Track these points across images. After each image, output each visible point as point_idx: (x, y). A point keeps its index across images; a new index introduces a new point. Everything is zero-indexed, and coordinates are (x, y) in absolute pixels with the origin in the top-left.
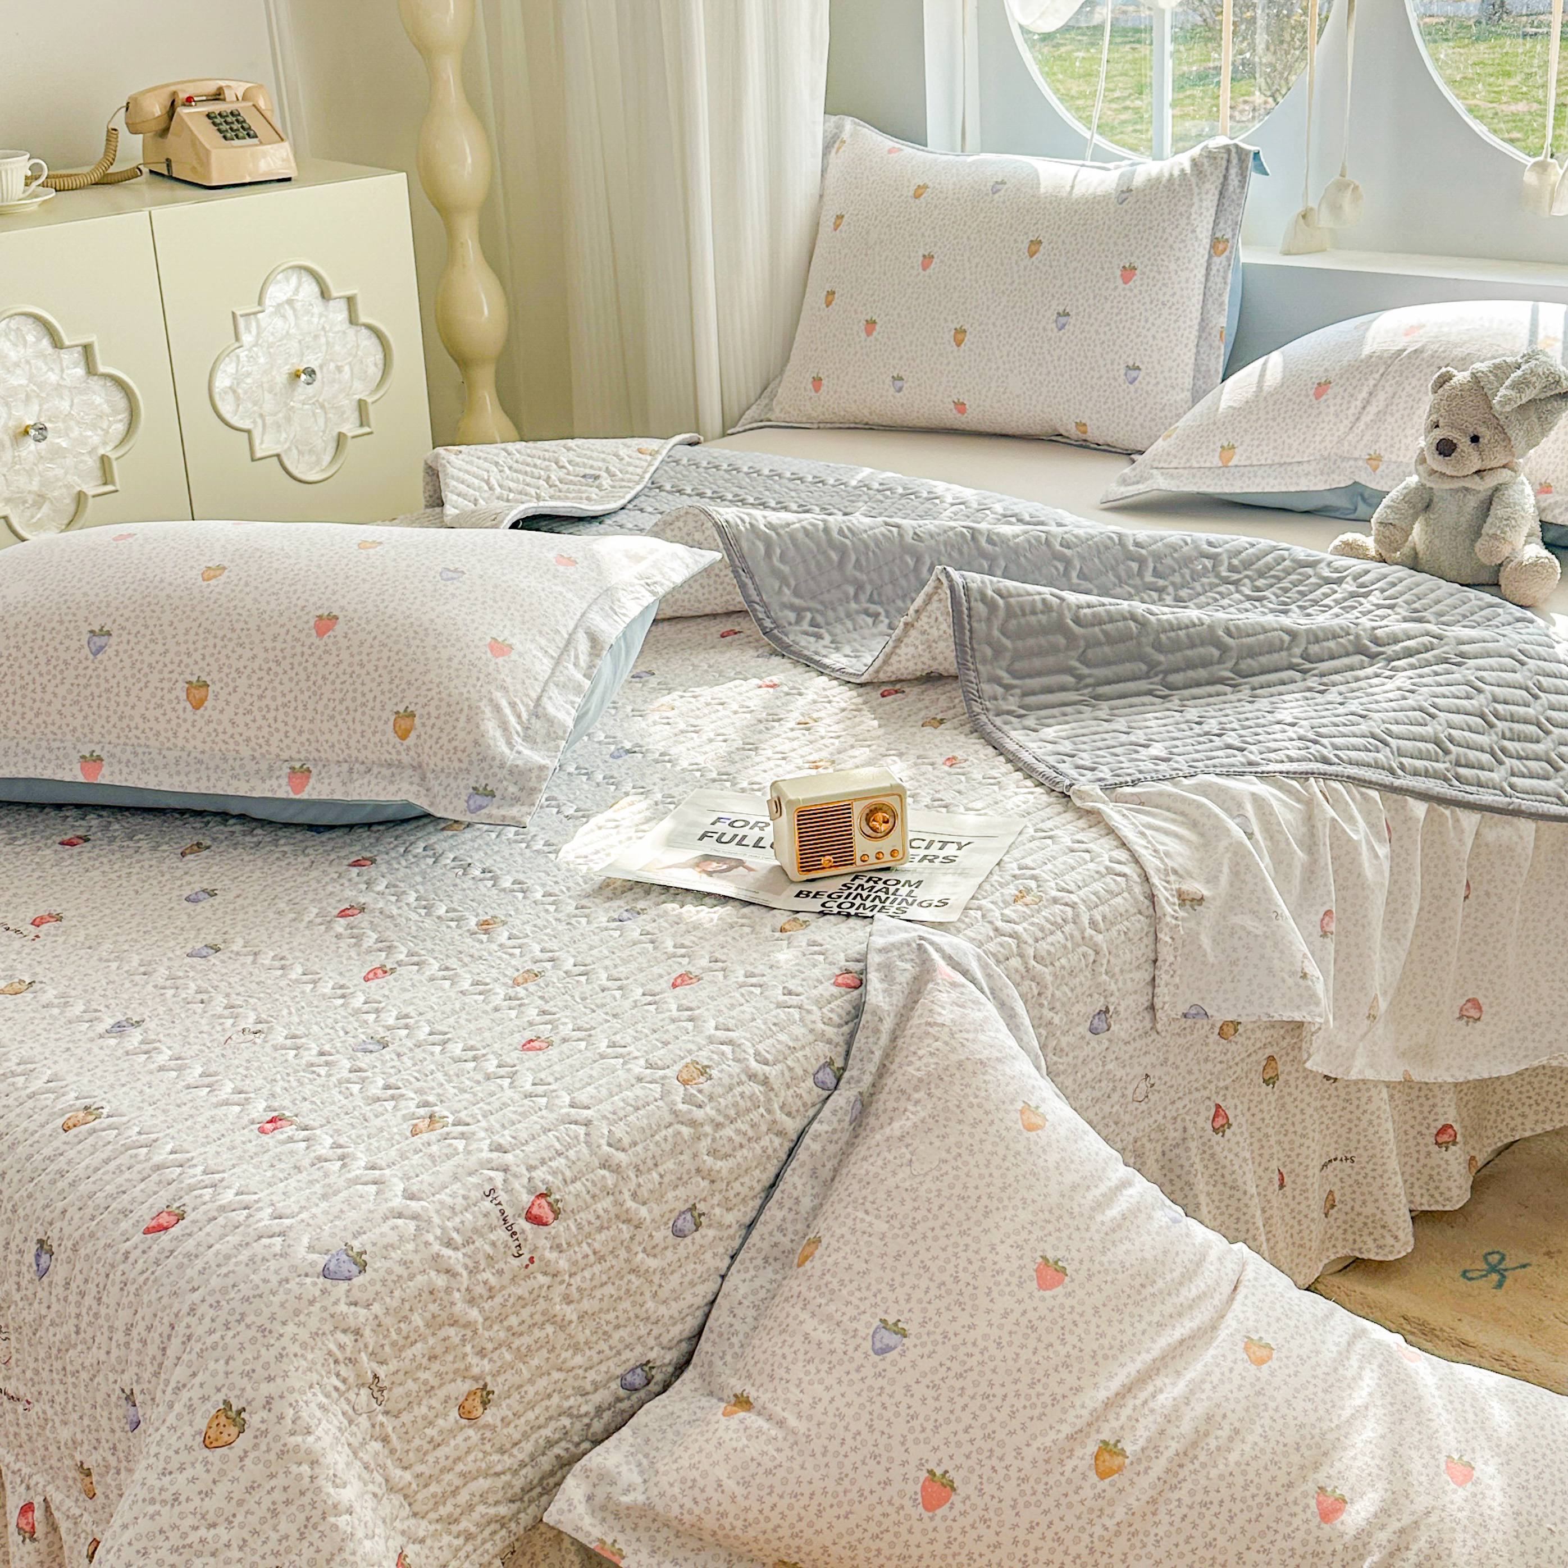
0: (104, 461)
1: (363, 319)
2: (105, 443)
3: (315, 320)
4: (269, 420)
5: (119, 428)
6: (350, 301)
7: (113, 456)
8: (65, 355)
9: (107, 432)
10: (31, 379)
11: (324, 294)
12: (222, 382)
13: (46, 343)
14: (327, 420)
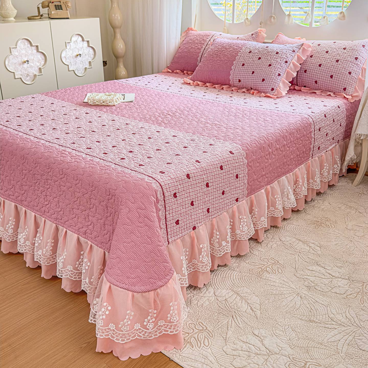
0: (40, 69)
1: (91, 45)
2: (40, 65)
3: (81, 45)
4: (72, 63)
5: (43, 63)
6: (88, 42)
7: (42, 68)
8: (33, 48)
9: (41, 63)
10: (26, 52)
11: (83, 40)
12: (63, 55)
13: (29, 45)
14: (83, 65)
